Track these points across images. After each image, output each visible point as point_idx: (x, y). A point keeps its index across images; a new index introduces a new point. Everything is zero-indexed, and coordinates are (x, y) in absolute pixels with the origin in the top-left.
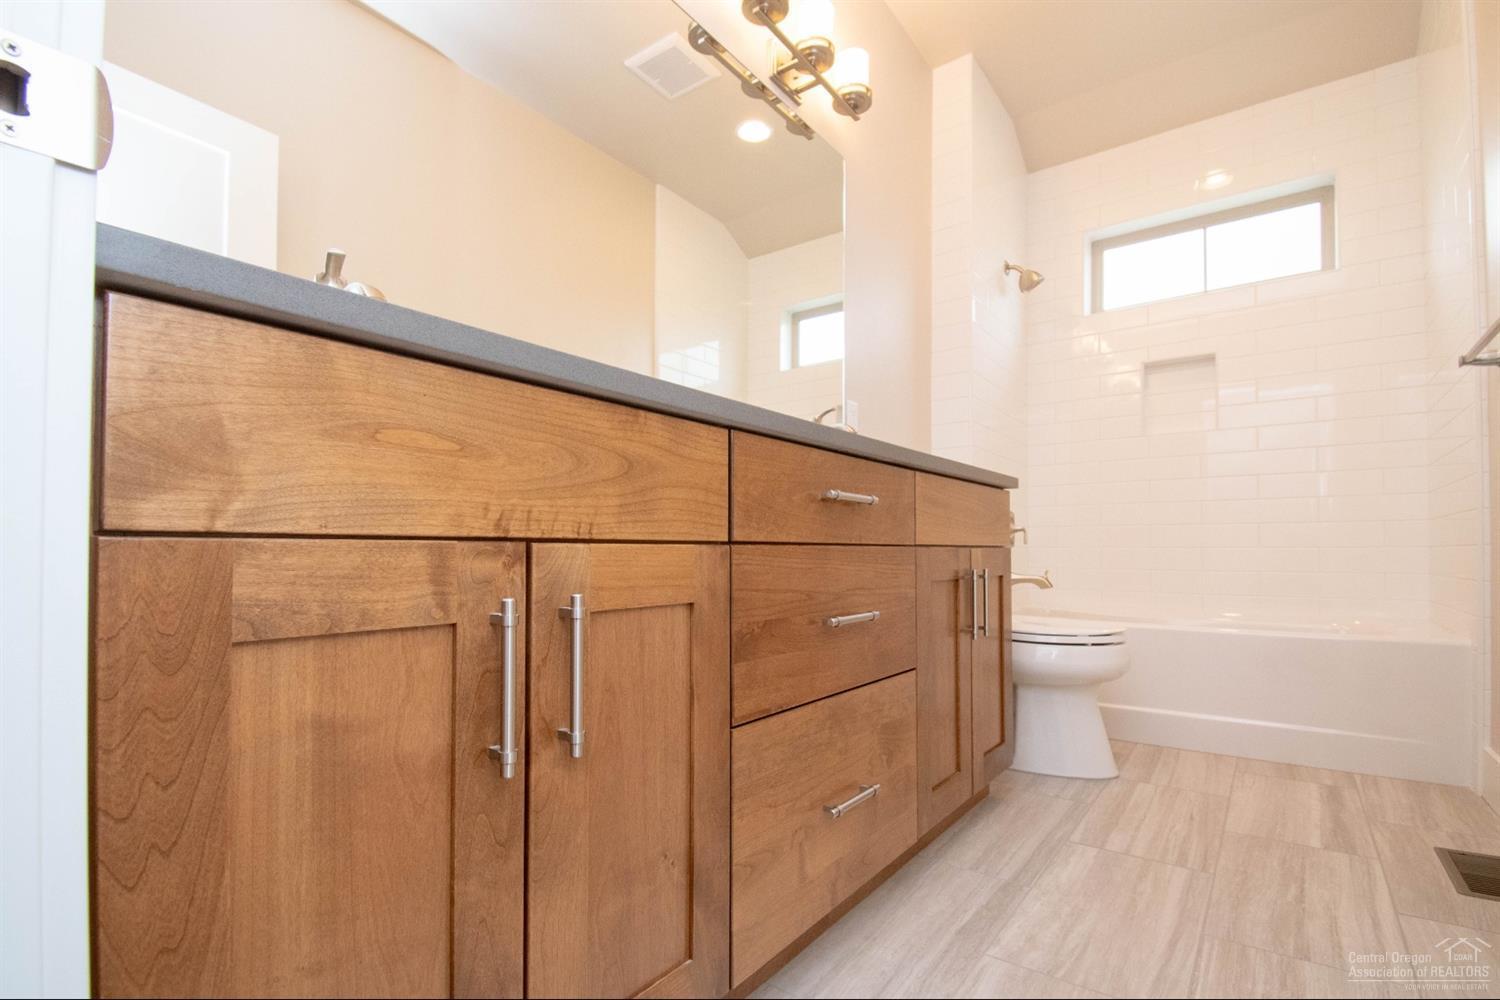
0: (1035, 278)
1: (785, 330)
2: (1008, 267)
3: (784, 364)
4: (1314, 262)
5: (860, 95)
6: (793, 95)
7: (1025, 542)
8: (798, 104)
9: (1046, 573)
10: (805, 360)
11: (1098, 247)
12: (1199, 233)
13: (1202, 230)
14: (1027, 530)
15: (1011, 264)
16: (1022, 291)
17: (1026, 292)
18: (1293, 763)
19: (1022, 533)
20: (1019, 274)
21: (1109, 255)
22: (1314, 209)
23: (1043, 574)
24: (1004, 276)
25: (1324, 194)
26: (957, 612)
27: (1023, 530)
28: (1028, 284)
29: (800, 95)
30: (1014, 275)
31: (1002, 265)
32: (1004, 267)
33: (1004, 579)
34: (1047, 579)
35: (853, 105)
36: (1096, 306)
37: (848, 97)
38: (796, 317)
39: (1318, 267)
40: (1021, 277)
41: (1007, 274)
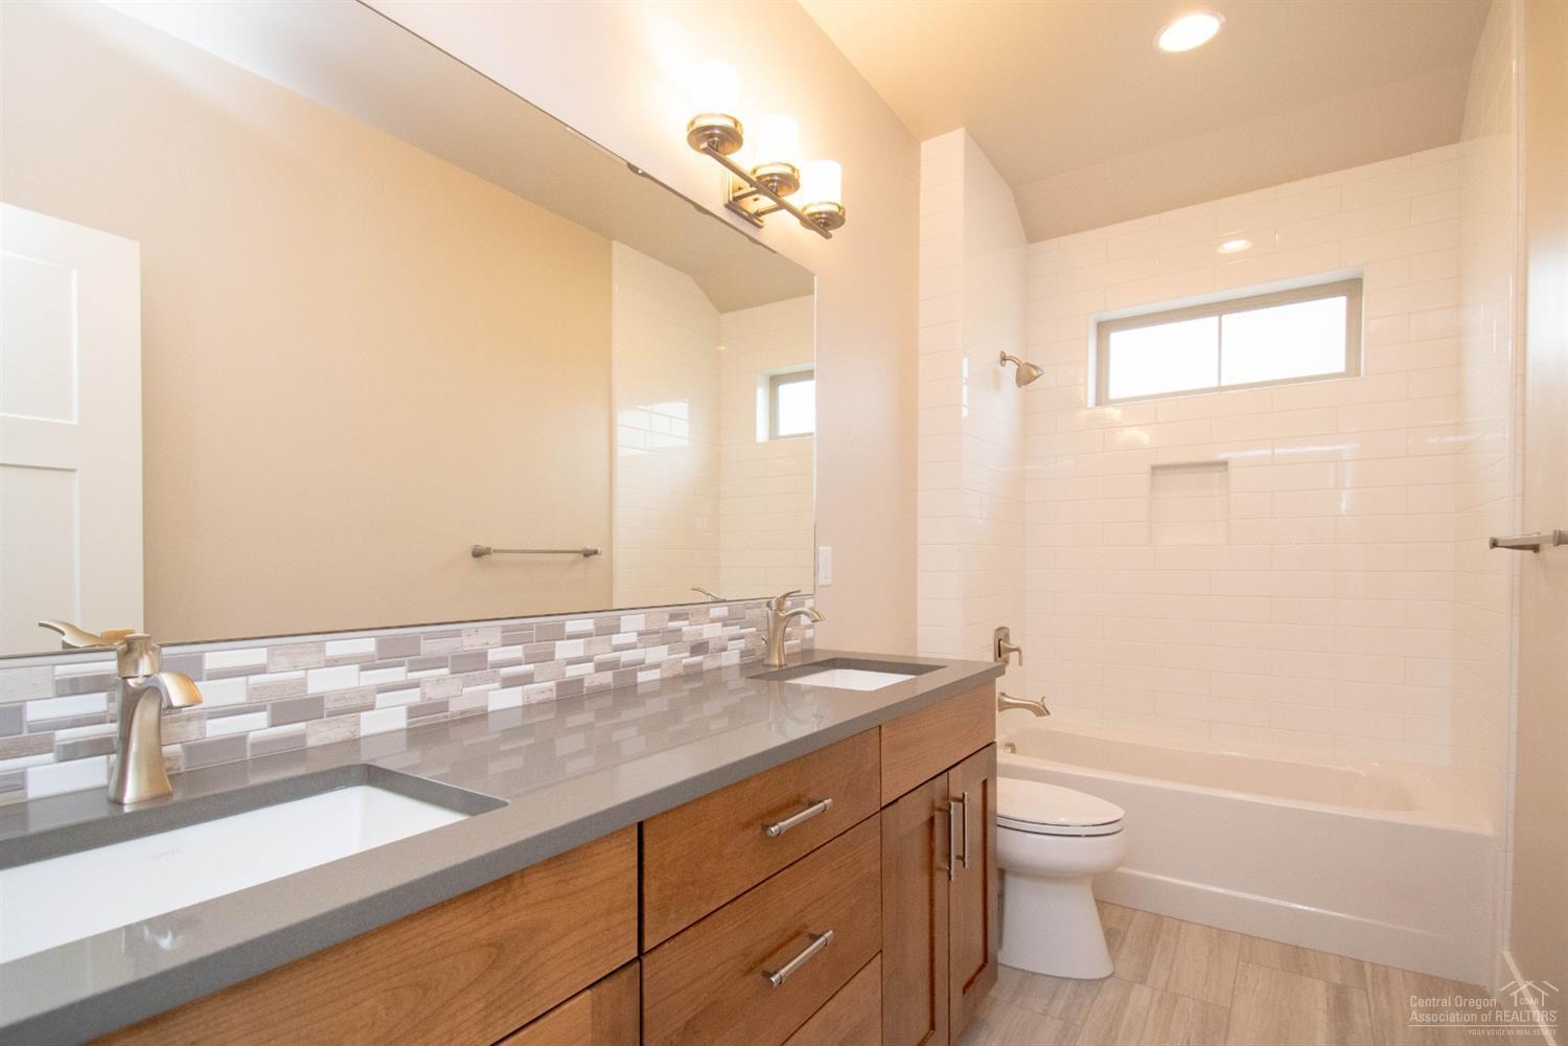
0: (1035, 373)
1: (761, 395)
2: (1004, 359)
3: (762, 435)
4: (1338, 364)
5: (831, 215)
6: (754, 219)
7: (1021, 664)
8: (760, 227)
9: (1044, 698)
10: (785, 429)
11: (1104, 328)
12: (1214, 320)
13: (1217, 318)
14: (1022, 649)
15: (1007, 354)
16: (1019, 386)
17: (1024, 387)
18: (1301, 945)
19: (1017, 653)
20: (1017, 367)
21: (1117, 338)
22: (1340, 303)
23: (1039, 700)
24: (1001, 367)
25: (1351, 288)
26: (932, 852)
27: (1017, 650)
28: (1026, 376)
29: (761, 218)
30: (1011, 367)
31: (998, 357)
32: (999, 359)
33: (989, 784)
34: (1044, 707)
35: (824, 223)
36: (1102, 399)
37: (817, 216)
38: (775, 381)
39: (1340, 367)
40: (1018, 371)
41: (1003, 365)
